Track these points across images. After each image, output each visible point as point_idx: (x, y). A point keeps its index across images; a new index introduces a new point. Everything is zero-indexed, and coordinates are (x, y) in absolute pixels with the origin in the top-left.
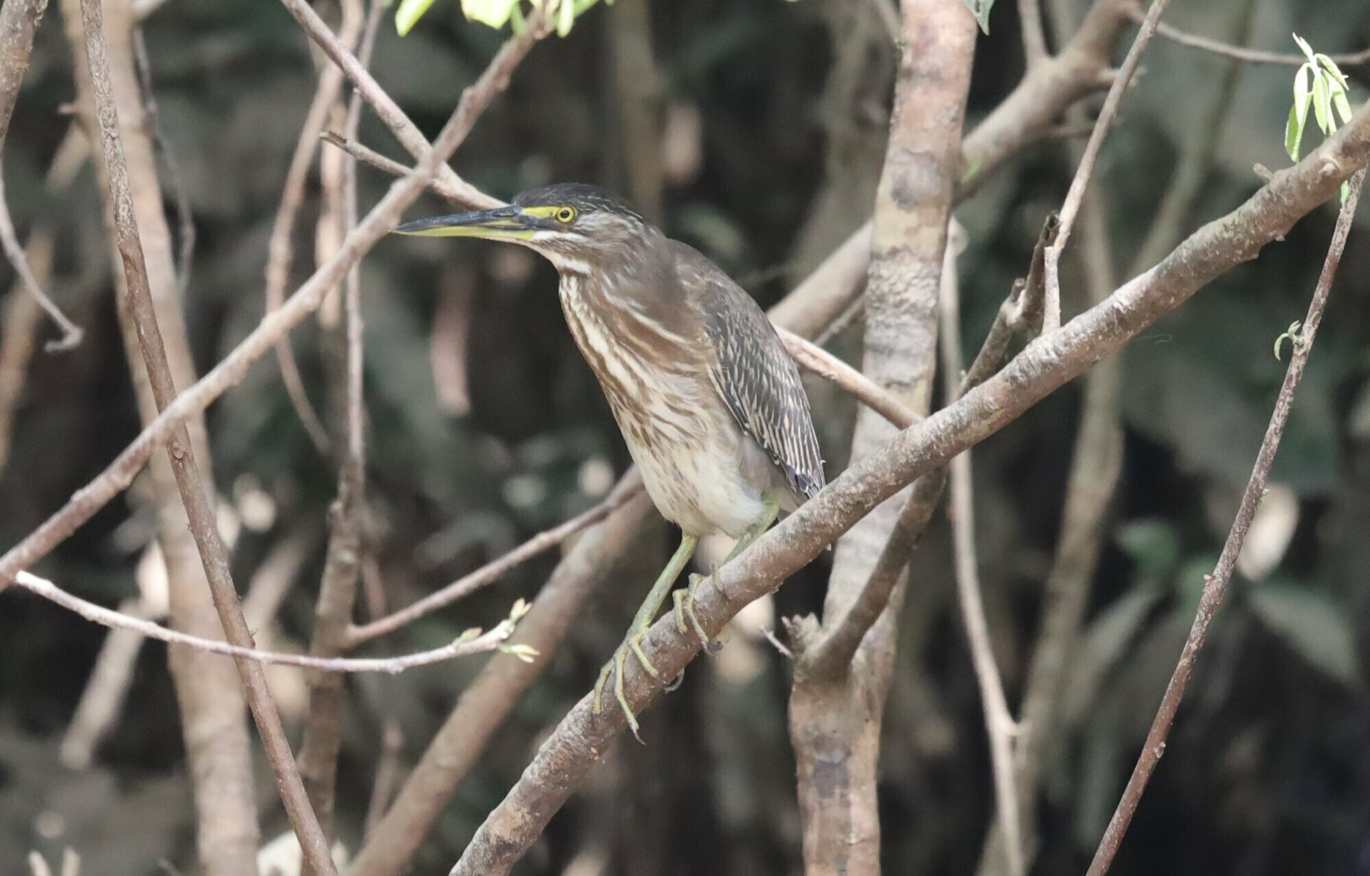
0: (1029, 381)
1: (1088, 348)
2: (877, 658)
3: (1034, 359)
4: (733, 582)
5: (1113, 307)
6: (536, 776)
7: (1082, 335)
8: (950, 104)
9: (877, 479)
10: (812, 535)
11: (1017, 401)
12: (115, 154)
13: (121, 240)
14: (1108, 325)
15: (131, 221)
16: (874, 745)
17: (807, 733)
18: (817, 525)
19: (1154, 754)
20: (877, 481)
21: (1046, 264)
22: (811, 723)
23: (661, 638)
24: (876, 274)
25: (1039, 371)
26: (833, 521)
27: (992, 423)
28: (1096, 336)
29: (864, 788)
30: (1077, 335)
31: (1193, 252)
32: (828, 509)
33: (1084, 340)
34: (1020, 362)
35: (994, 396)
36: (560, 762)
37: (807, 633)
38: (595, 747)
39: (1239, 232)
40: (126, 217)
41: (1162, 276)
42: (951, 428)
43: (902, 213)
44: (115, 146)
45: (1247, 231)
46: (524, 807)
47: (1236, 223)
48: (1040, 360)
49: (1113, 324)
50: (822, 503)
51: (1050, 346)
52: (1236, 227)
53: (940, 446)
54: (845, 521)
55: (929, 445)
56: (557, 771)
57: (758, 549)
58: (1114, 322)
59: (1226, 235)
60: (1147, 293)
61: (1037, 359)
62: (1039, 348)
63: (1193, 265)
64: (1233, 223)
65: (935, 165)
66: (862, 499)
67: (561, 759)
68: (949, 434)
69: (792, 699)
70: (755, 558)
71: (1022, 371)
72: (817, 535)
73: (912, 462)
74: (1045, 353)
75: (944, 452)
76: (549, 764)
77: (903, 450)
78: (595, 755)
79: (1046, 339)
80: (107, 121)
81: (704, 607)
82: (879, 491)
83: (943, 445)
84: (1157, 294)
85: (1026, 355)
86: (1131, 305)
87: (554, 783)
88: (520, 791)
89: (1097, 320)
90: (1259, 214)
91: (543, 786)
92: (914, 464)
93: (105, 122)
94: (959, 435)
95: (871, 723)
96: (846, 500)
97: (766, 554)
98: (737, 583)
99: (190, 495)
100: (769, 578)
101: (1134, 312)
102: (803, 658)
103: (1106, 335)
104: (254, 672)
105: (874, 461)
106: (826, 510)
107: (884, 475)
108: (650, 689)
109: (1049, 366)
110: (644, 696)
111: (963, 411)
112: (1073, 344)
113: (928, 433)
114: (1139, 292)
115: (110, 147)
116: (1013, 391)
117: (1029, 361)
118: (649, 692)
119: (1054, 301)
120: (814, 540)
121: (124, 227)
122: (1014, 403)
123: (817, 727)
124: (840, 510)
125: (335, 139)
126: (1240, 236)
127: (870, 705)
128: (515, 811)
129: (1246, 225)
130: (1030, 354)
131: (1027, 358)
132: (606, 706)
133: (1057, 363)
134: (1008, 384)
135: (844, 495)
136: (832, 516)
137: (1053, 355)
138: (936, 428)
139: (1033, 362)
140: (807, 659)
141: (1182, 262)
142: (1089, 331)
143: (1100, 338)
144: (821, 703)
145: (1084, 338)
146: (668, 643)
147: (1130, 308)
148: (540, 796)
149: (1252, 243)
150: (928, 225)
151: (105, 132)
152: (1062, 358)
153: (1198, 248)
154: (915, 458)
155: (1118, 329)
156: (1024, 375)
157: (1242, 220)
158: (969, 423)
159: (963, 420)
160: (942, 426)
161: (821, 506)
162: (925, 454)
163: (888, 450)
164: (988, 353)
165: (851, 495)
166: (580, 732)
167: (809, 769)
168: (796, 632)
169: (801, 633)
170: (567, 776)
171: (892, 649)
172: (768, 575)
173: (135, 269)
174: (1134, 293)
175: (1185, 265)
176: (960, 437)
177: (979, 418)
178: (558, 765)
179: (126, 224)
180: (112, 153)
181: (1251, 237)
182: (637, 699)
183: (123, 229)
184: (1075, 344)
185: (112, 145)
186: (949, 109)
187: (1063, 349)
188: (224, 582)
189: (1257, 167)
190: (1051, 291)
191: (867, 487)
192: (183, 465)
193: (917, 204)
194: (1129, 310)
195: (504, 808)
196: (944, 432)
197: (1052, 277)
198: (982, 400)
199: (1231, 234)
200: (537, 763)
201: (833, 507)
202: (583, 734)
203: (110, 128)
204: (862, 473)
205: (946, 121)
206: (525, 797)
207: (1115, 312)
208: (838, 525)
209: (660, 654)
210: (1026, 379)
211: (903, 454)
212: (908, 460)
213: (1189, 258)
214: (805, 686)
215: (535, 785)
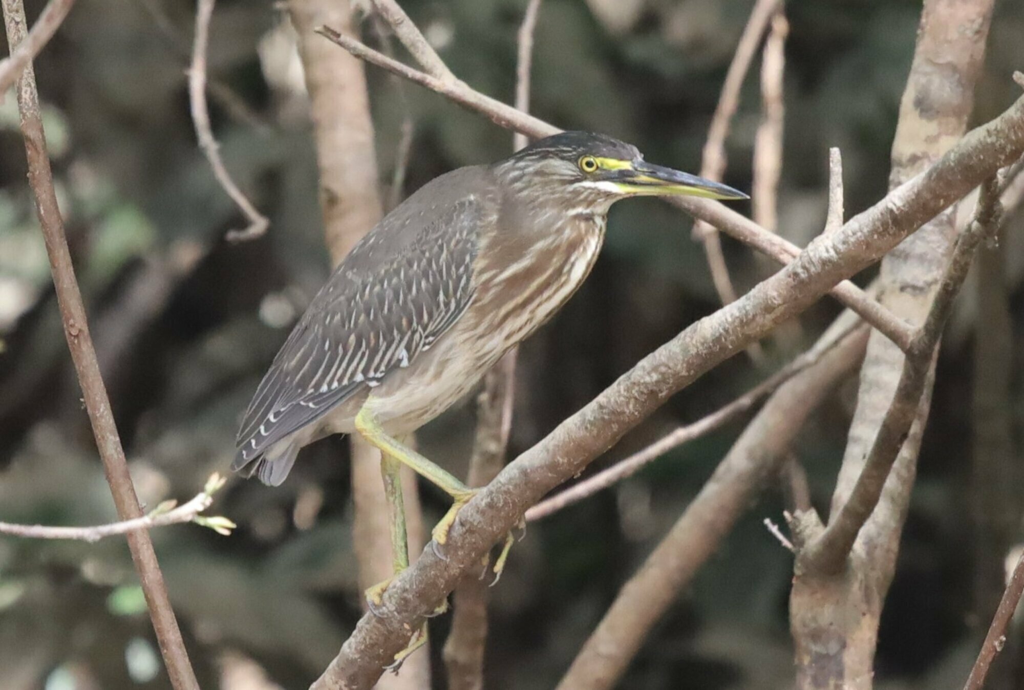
0: (810, 277)
1: (864, 247)
2: (878, 553)
3: (815, 256)
4: (536, 466)
5: (887, 208)
6: (353, 650)
7: (859, 234)
8: (973, 16)
9: (669, 368)
10: (610, 422)
11: (799, 296)
12: (19, 38)
13: (23, 121)
14: (882, 225)
15: (33, 104)
16: (870, 639)
17: (805, 625)
18: (613, 412)
19: (994, 647)
20: (670, 371)
21: (831, 165)
22: (810, 615)
23: (469, 518)
24: (896, 180)
25: (819, 269)
26: (629, 410)
27: (777, 318)
28: (872, 235)
29: (858, 680)
30: (854, 234)
31: (960, 155)
32: (625, 397)
33: (860, 239)
34: (802, 259)
35: (777, 290)
36: (374, 637)
37: (806, 527)
38: (407, 623)
39: (1001, 138)
40: (28, 99)
41: (933, 178)
42: (737, 321)
43: (924, 121)
44: (19, 31)
45: (1007, 137)
46: (342, 680)
47: (999, 128)
48: (820, 258)
49: (887, 224)
50: (619, 392)
51: (829, 244)
52: (998, 132)
53: (728, 339)
54: (640, 409)
55: (717, 338)
56: (372, 646)
57: (560, 434)
58: (888, 222)
59: (989, 140)
60: (918, 195)
61: (817, 256)
62: (820, 246)
63: (960, 169)
64: (996, 129)
65: (957, 76)
66: (655, 388)
67: (376, 634)
68: (736, 327)
69: (793, 590)
70: (556, 443)
71: (804, 267)
72: (614, 423)
73: (702, 353)
74: (824, 250)
75: (731, 345)
76: (365, 639)
77: (694, 342)
78: (408, 631)
79: (827, 238)
80: (12, 6)
81: (508, 489)
82: (671, 381)
83: (731, 338)
84: (927, 196)
85: (807, 252)
86: (904, 206)
87: (370, 658)
88: (338, 664)
89: (873, 219)
90: (1019, 120)
91: (359, 660)
92: (704, 355)
93: (10, 7)
94: (746, 328)
95: (868, 617)
96: (641, 390)
97: (567, 440)
98: (540, 467)
99: (85, 371)
100: (570, 463)
101: (907, 213)
102: (802, 551)
103: (880, 234)
104: (143, 544)
105: (667, 351)
106: (622, 399)
107: (676, 365)
108: (459, 568)
109: (828, 264)
110: (454, 575)
111: (749, 305)
112: (850, 243)
113: (717, 326)
114: (911, 193)
115: (14, 32)
116: (794, 287)
117: (810, 259)
118: (458, 571)
119: (837, 201)
120: (612, 428)
121: (26, 109)
122: (796, 299)
123: (814, 619)
124: (636, 399)
125: (329, 34)
126: (1002, 141)
127: (867, 599)
128: (333, 683)
129: (1007, 131)
130: (812, 251)
131: (808, 255)
132: (417, 583)
133: (836, 260)
134: (790, 280)
135: (639, 384)
136: (628, 403)
137: (832, 253)
138: (725, 321)
139: (814, 260)
140: (805, 554)
141: (949, 165)
142: (865, 230)
143: (876, 237)
144: (819, 596)
145: (861, 237)
146: (475, 524)
147: (903, 208)
148: (356, 669)
149: (1014, 148)
150: (947, 134)
151: (10, 17)
152: (840, 256)
153: (965, 151)
154: (704, 350)
155: (892, 228)
156: (806, 272)
157: (1005, 127)
158: (754, 316)
159: (750, 314)
160: (730, 320)
161: (617, 394)
162: (714, 345)
163: (680, 342)
164: (958, 259)
165: (645, 384)
166: (394, 608)
167: (806, 660)
168: (797, 527)
169: (801, 527)
170: (381, 651)
171: (895, 546)
172: (569, 460)
173: (36, 149)
174: (907, 194)
175: (952, 169)
176: (748, 331)
177: (764, 313)
178: (372, 639)
179: (28, 106)
180: (16, 37)
181: (1012, 142)
182: (447, 577)
183: (25, 111)
184: (852, 243)
185: (16, 30)
186: (973, 21)
187: (841, 247)
188: (116, 456)
189: (1016, 75)
190: (835, 191)
191: (660, 376)
192: (79, 342)
193: (938, 112)
194: (902, 211)
195: (324, 681)
196: (731, 325)
197: (835, 176)
198: (767, 295)
199: (993, 139)
200: (354, 637)
201: (628, 395)
202: (396, 610)
203: (14, 13)
204: (655, 363)
205: (969, 33)
206: (342, 669)
207: (889, 212)
208: (633, 413)
209: (467, 534)
210: (806, 275)
211: (693, 345)
212: (698, 351)
213: (956, 161)
214: (804, 579)
215: (352, 659)
